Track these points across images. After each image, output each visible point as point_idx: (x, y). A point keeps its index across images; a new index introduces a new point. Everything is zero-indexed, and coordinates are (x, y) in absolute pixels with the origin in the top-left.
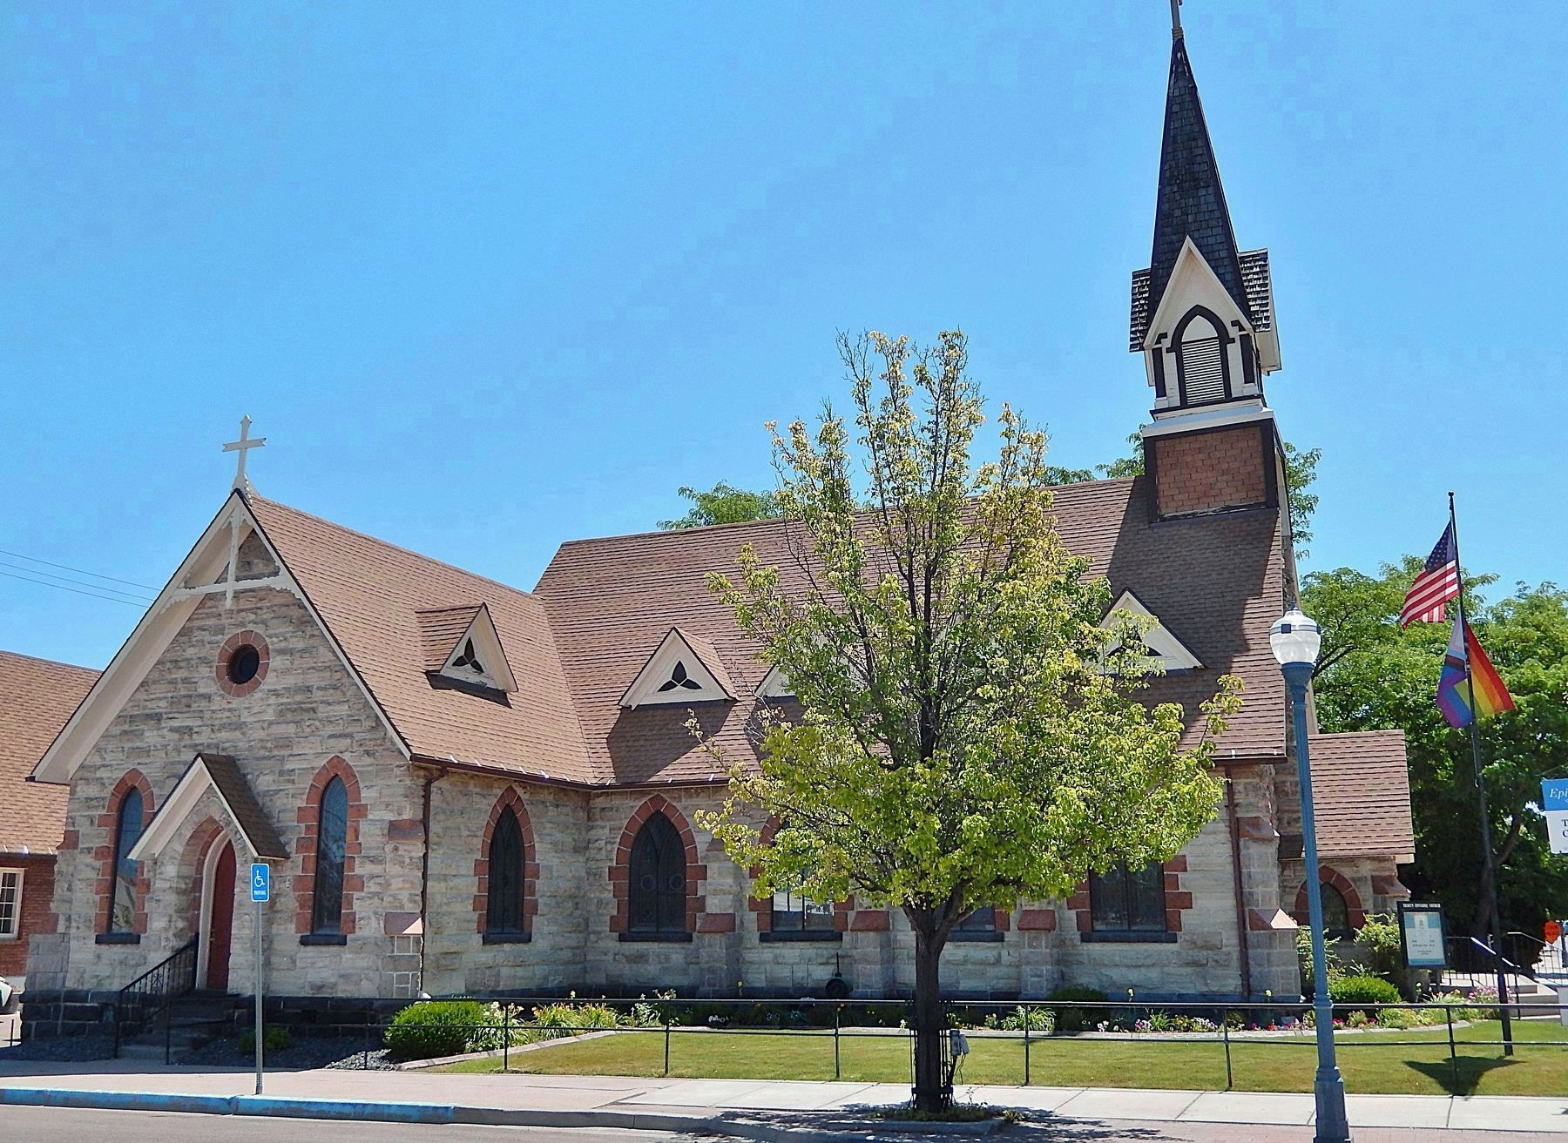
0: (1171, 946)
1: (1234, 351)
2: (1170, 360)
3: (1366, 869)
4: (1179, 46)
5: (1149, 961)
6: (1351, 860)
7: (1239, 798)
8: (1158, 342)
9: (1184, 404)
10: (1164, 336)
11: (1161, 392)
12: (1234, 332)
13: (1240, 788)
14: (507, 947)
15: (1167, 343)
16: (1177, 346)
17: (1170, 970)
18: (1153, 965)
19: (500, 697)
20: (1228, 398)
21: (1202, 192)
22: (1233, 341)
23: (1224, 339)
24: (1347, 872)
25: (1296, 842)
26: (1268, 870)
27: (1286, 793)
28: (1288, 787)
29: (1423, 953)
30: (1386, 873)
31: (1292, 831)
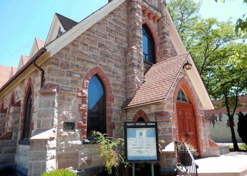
3: (153, 109)
7: (45, 76)
13: (46, 71)
24: (146, 111)
25: (129, 100)
26: (49, 109)
27: (130, 82)
28: (130, 79)
29: (140, 152)
30: (160, 110)
31: (131, 96)
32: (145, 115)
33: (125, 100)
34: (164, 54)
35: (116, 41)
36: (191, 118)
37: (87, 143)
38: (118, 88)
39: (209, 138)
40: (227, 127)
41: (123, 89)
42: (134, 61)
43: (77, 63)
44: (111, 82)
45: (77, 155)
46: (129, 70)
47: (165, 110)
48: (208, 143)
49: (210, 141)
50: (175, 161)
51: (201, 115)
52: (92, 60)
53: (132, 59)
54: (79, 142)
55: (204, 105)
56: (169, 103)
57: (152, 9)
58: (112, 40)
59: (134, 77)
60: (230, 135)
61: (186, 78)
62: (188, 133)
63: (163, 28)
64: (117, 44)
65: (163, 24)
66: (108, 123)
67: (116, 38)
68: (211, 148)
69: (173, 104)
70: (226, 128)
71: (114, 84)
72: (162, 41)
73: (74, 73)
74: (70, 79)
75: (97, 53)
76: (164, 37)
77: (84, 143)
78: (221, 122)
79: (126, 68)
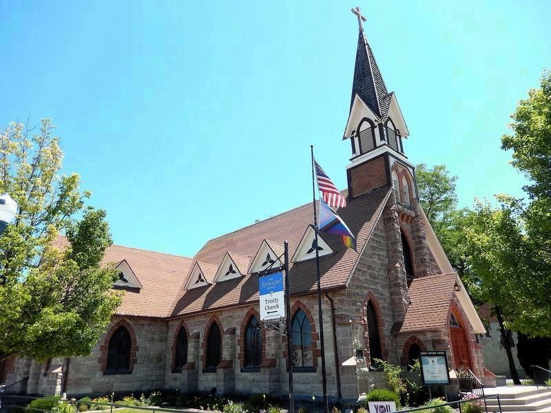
0: (314, 374)
1: (377, 131)
2: (356, 140)
3: (429, 336)
4: (361, 33)
5: (308, 381)
6: (423, 332)
7: (336, 306)
8: (352, 134)
9: (362, 154)
10: (354, 132)
11: (354, 151)
12: (376, 124)
13: (336, 301)
14: (118, 376)
15: (355, 134)
16: (358, 135)
17: (315, 385)
18: (309, 382)
19: (137, 290)
20: (375, 147)
21: (367, 78)
22: (376, 127)
23: (373, 127)
24: (421, 338)
25: (399, 325)
26: (347, 338)
27: (396, 304)
28: (397, 301)
29: (434, 377)
30: (437, 338)
31: (398, 320)
32: (419, 341)
33: (393, 324)
34: (422, 262)
35: (379, 259)
36: (463, 344)
37: (373, 370)
38: (386, 311)
39: (483, 366)
40: (501, 349)
41: (390, 312)
42: (399, 281)
43: (357, 291)
44: (380, 305)
45: (366, 381)
46: (394, 289)
47: (442, 338)
48: (483, 372)
49: (484, 369)
50: (458, 387)
51: (473, 340)
52: (366, 285)
53: (397, 278)
54: (366, 369)
55: (474, 328)
56: (444, 330)
57: (406, 210)
58: (376, 259)
59: (401, 299)
60: (507, 364)
61: (455, 299)
62: (463, 361)
63: (418, 230)
64: (380, 262)
65: (417, 225)
66: (383, 349)
67: (379, 255)
68: (487, 377)
69: (448, 331)
70: (499, 350)
71: (383, 308)
72: (418, 246)
73: (357, 301)
74: (354, 308)
75: (368, 277)
76: (421, 242)
77: (370, 370)
78: (489, 338)
79: (390, 287)
